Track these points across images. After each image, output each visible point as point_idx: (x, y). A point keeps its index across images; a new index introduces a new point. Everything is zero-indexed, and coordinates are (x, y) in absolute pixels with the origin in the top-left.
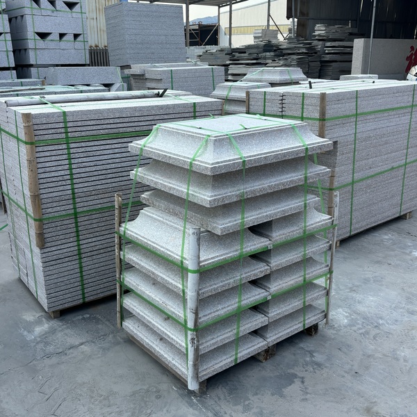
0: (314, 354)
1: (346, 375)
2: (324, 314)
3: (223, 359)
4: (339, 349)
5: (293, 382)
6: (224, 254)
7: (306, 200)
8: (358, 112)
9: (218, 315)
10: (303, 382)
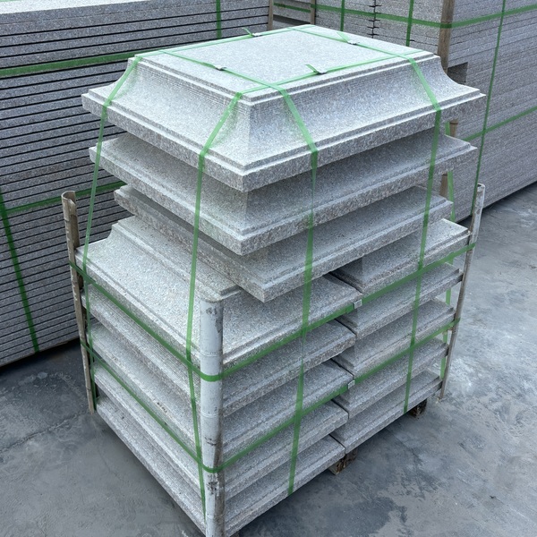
0: (421, 456)
1: (475, 502)
2: (438, 383)
3: (267, 491)
4: (462, 445)
5: (387, 519)
6: (271, 333)
7: (428, 209)
8: (506, 9)
9: (260, 434)
10: (403, 519)
